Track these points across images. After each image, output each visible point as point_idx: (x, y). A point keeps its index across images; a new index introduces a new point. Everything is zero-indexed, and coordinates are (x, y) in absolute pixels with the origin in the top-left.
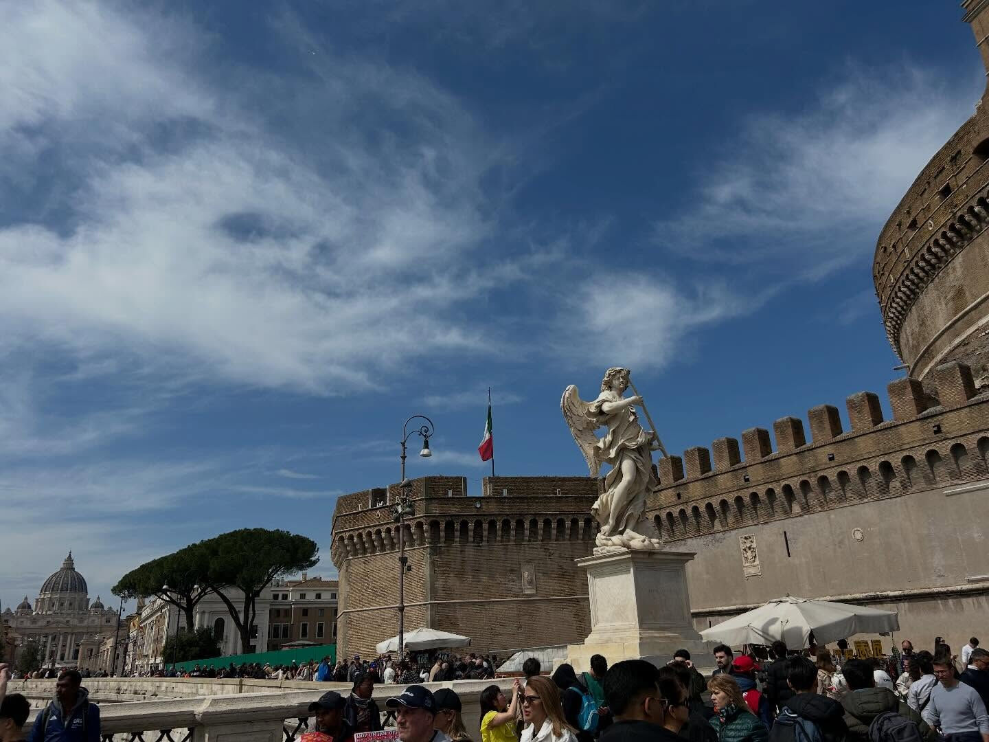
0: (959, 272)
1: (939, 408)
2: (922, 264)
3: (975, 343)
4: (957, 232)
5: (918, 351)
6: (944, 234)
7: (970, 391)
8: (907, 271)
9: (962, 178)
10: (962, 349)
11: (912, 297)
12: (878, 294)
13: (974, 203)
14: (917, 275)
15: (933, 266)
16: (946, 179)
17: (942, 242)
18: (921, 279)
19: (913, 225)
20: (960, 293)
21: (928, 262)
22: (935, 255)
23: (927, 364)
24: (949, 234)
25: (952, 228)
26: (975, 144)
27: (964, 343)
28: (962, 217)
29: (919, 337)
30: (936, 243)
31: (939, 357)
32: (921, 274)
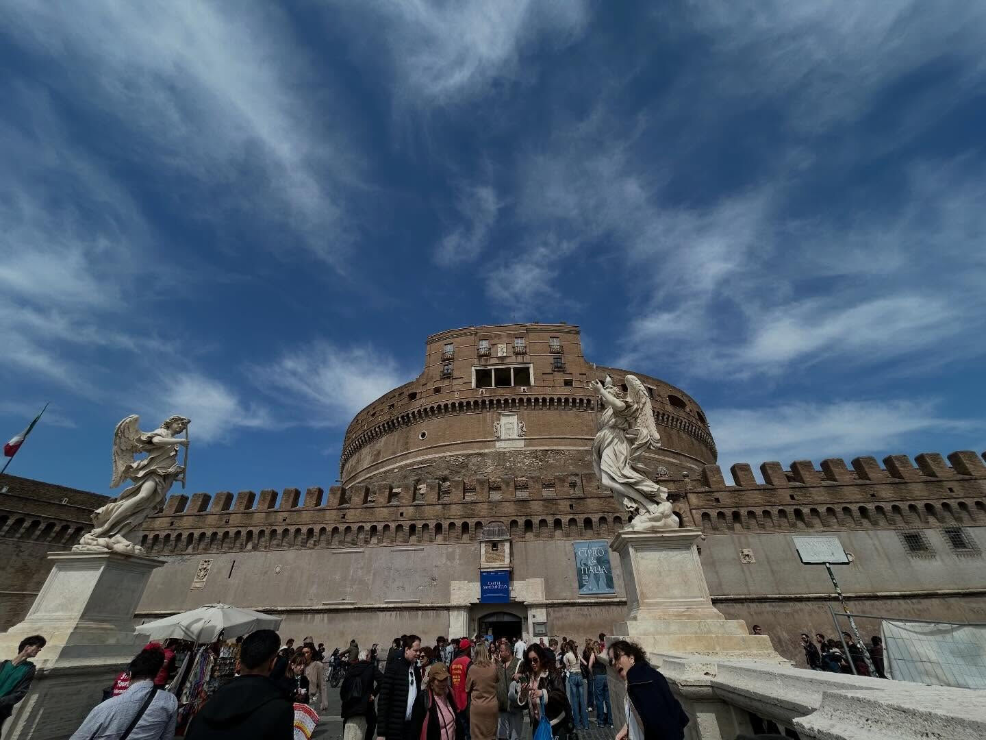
0: (382, 443)
1: (348, 505)
2: (369, 434)
3: (375, 479)
4: (389, 426)
5: (350, 474)
6: (384, 424)
7: (365, 501)
8: (362, 435)
9: (400, 404)
10: (369, 480)
11: (359, 447)
12: (345, 441)
13: (400, 416)
14: (365, 438)
15: (372, 437)
16: (393, 401)
17: (381, 427)
18: (366, 441)
19: (373, 415)
20: (379, 453)
21: (372, 434)
22: (376, 432)
23: (351, 483)
24: (386, 425)
25: (388, 423)
26: (410, 392)
27: (370, 478)
28: (393, 420)
29: (354, 468)
30: (379, 427)
31: (357, 481)
32: (367, 439)
